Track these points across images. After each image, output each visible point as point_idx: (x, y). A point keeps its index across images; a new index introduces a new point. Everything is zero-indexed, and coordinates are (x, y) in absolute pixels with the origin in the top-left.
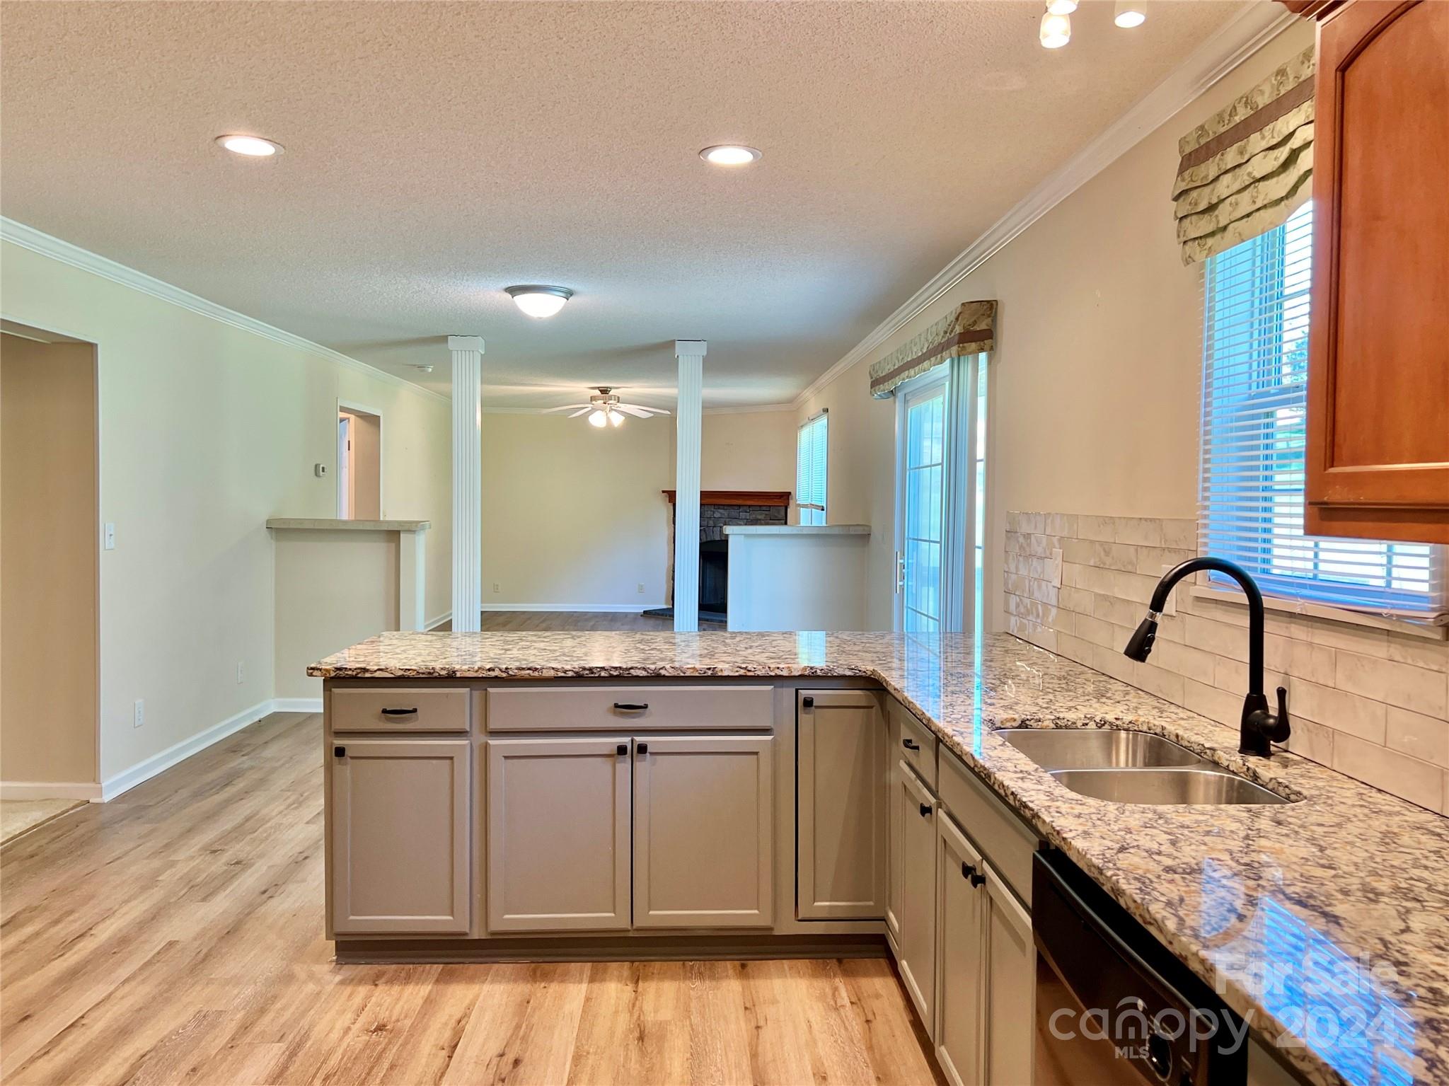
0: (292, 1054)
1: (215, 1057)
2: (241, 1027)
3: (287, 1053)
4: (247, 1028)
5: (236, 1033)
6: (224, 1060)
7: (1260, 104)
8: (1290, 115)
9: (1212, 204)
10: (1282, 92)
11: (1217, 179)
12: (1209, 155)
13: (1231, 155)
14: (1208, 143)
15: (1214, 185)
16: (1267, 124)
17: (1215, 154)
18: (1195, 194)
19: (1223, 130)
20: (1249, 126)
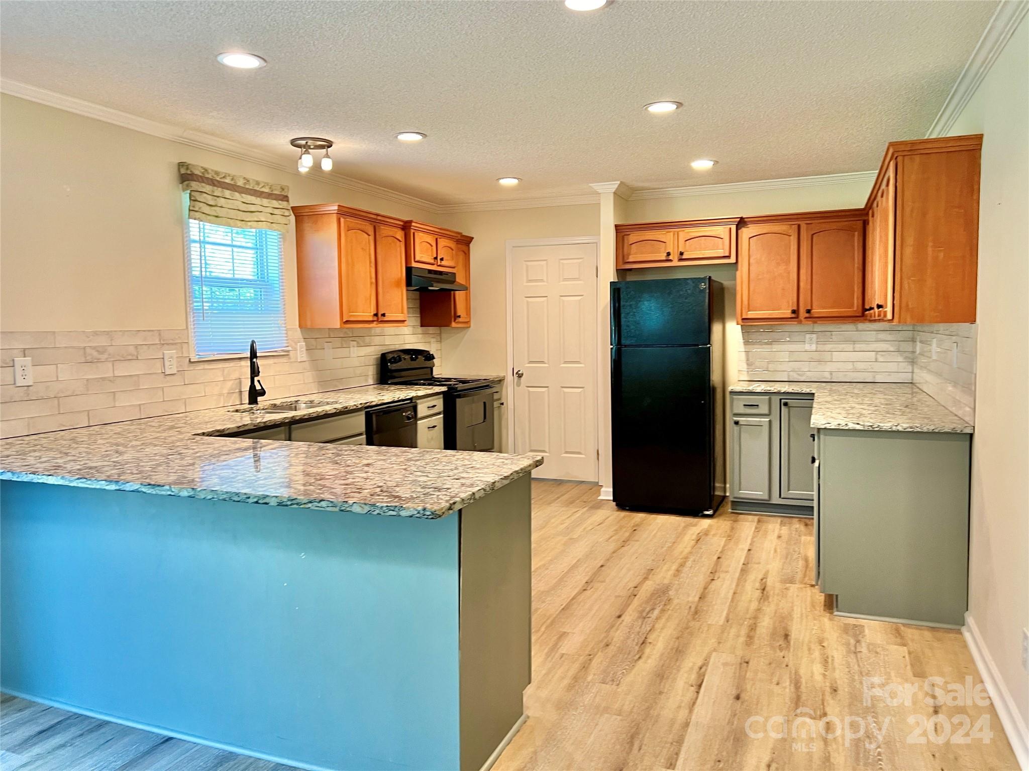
0: (556, 645)
1: (598, 651)
2: (587, 668)
3: (558, 647)
4: (584, 667)
5: (589, 664)
6: (593, 648)
7: (238, 184)
8: (253, 198)
9: (216, 206)
10: (247, 187)
11: (218, 197)
12: (214, 185)
13: (227, 193)
14: (211, 179)
15: (215, 198)
16: (243, 193)
17: (218, 187)
18: (205, 195)
19: (218, 179)
20: (234, 188)
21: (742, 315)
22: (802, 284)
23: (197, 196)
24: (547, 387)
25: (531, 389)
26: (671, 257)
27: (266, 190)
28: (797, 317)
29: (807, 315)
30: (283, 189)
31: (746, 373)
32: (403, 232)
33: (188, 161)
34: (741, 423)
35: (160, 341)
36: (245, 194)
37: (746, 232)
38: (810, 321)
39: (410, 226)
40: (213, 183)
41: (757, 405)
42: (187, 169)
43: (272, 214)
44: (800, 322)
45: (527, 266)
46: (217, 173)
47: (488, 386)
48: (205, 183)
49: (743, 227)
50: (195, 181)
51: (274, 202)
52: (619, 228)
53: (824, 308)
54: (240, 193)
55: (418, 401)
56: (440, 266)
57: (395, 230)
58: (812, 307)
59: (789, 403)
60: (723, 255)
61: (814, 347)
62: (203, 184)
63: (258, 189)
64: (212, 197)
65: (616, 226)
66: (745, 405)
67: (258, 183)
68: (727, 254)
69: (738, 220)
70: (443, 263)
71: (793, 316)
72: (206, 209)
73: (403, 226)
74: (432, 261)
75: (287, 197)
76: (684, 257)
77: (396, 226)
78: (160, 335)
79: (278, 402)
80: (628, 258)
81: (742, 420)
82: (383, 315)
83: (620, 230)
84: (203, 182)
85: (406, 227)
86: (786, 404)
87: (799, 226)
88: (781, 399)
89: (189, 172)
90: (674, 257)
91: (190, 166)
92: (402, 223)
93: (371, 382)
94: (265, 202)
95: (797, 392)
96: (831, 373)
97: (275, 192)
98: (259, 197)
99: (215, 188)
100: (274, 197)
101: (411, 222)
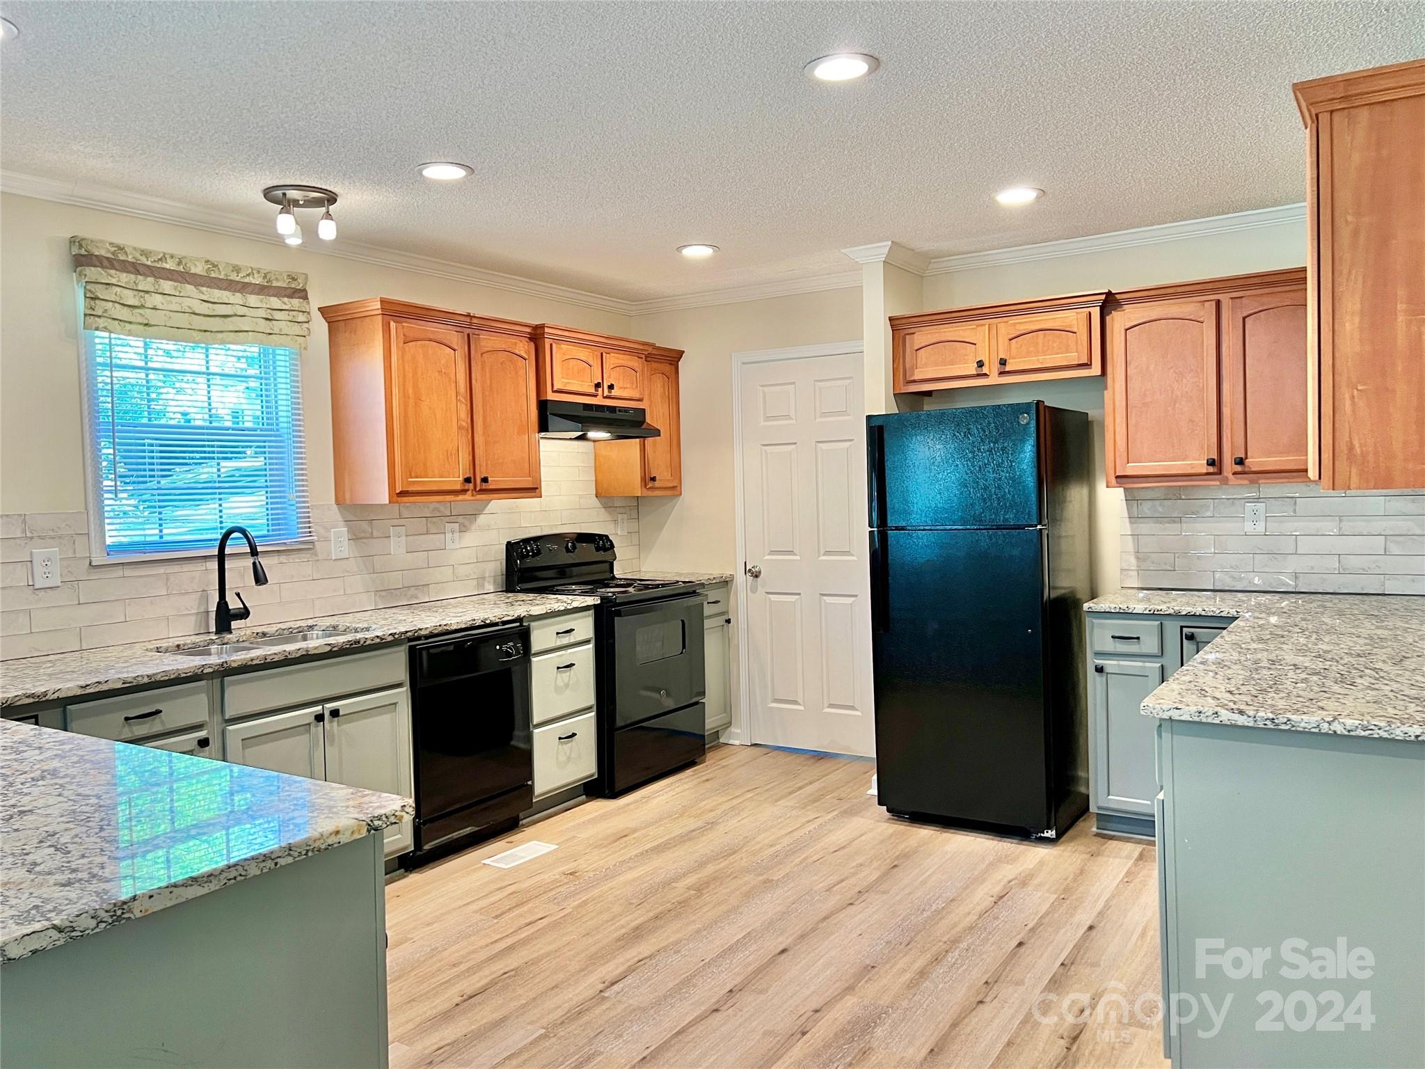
7: (193, 271)
8: (226, 293)
9: (142, 307)
10: (213, 275)
11: (147, 292)
12: (138, 272)
13: (167, 286)
14: (133, 263)
15: (142, 294)
16: (203, 286)
17: (146, 275)
18: (118, 289)
19: (149, 263)
20: (183, 277)
21: (1115, 472)
22: (1226, 411)
23: (101, 292)
24: (800, 594)
25: (773, 597)
26: (985, 370)
27: (257, 280)
28: (1220, 473)
29: (1239, 468)
30: (294, 279)
31: (1136, 573)
32: (532, 345)
33: (82, 233)
34: (1108, 670)
35: (24, 531)
36: (208, 287)
37: (1118, 321)
38: (1245, 479)
39: (543, 334)
40: (135, 268)
41: (1138, 638)
42: (81, 246)
43: (267, 319)
44: (1225, 481)
45: (764, 394)
46: (144, 253)
47: (694, 592)
48: (117, 270)
49: (1115, 310)
50: (95, 266)
51: (273, 299)
52: (897, 322)
53: (1269, 454)
54: (196, 285)
55: (533, 624)
56: (607, 397)
57: (513, 340)
58: (1246, 453)
59: (1196, 635)
60: (1076, 362)
61: (1260, 527)
62: (113, 272)
63: (238, 279)
64: (136, 293)
65: (891, 319)
66: (1113, 637)
67: (237, 269)
68: (1084, 360)
69: (1103, 297)
70: (614, 393)
71: (1211, 469)
72: (124, 313)
73: (529, 333)
74: (592, 391)
75: (304, 290)
76: (1008, 368)
77: (517, 334)
78: (24, 522)
79: (271, 630)
80: (913, 374)
81: (1109, 664)
82: (485, 480)
83: (899, 327)
84: (113, 267)
85: (536, 335)
86: (1191, 637)
87: (1218, 303)
88: (1182, 627)
89: (83, 252)
90: (992, 368)
91: (83, 243)
92: (528, 330)
93: (490, 587)
94: (253, 300)
95: (1212, 614)
96: (1296, 576)
97: (275, 284)
98: (239, 291)
99: (140, 277)
100: (272, 292)
101: (542, 327)
